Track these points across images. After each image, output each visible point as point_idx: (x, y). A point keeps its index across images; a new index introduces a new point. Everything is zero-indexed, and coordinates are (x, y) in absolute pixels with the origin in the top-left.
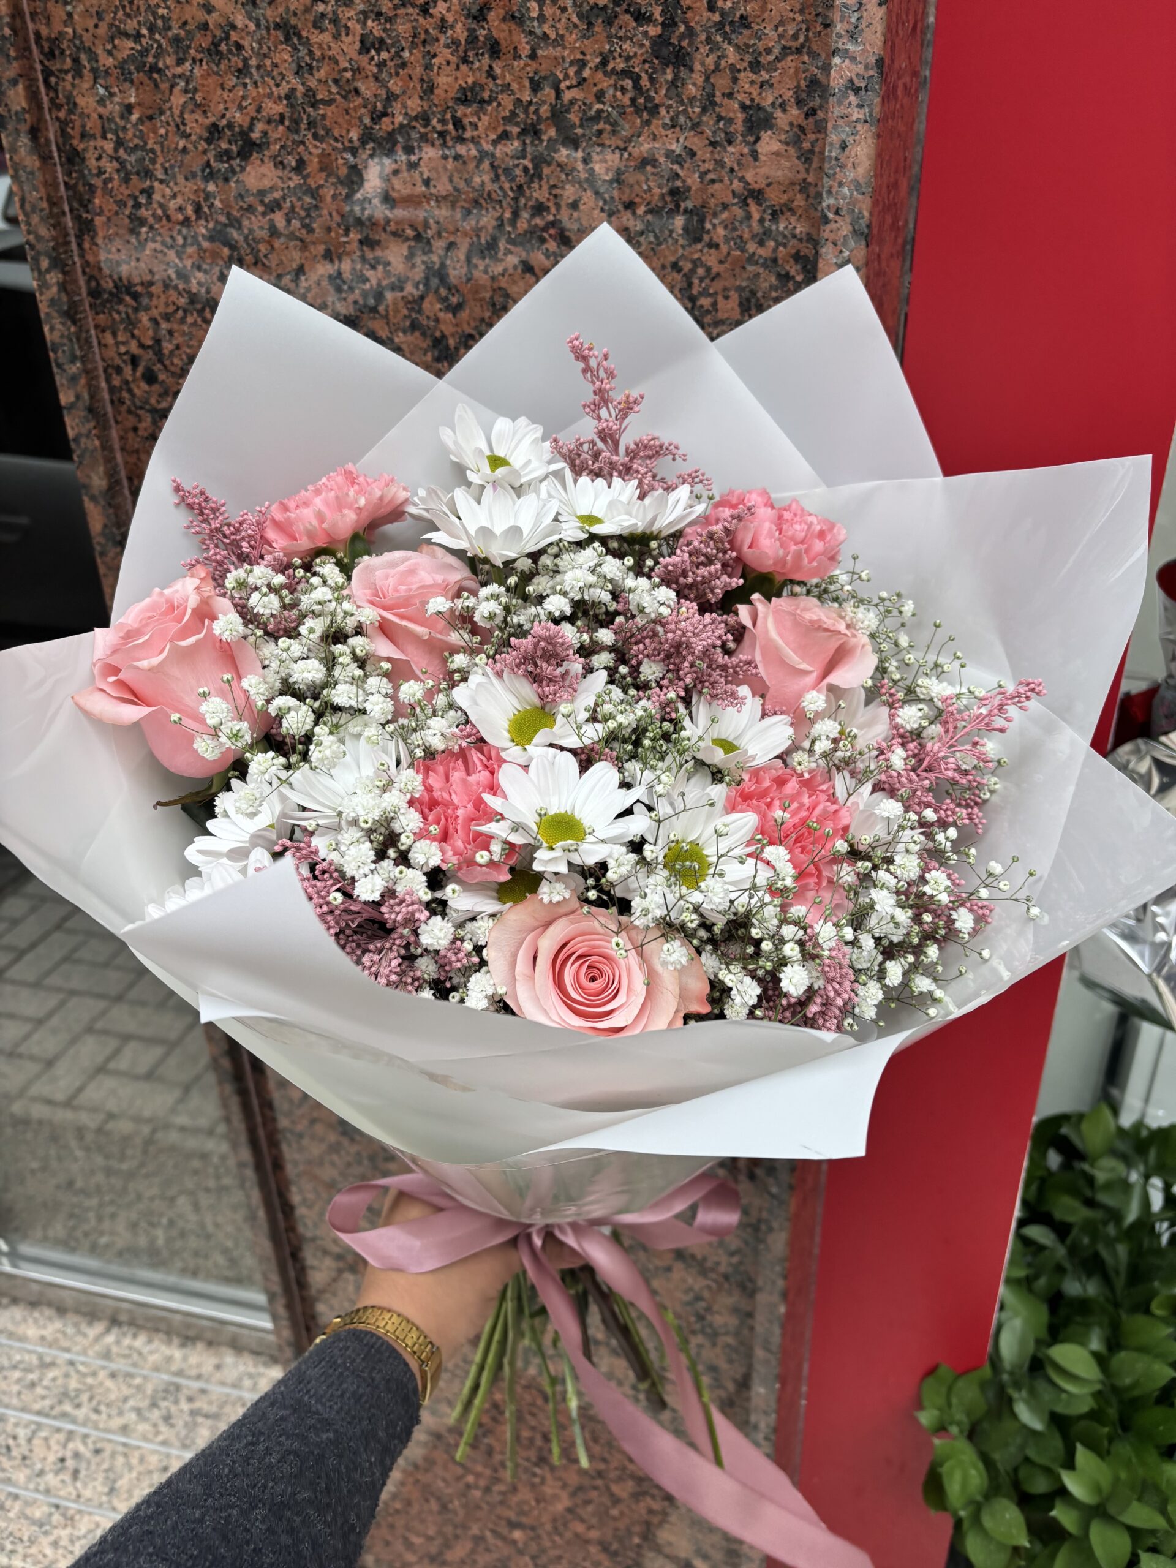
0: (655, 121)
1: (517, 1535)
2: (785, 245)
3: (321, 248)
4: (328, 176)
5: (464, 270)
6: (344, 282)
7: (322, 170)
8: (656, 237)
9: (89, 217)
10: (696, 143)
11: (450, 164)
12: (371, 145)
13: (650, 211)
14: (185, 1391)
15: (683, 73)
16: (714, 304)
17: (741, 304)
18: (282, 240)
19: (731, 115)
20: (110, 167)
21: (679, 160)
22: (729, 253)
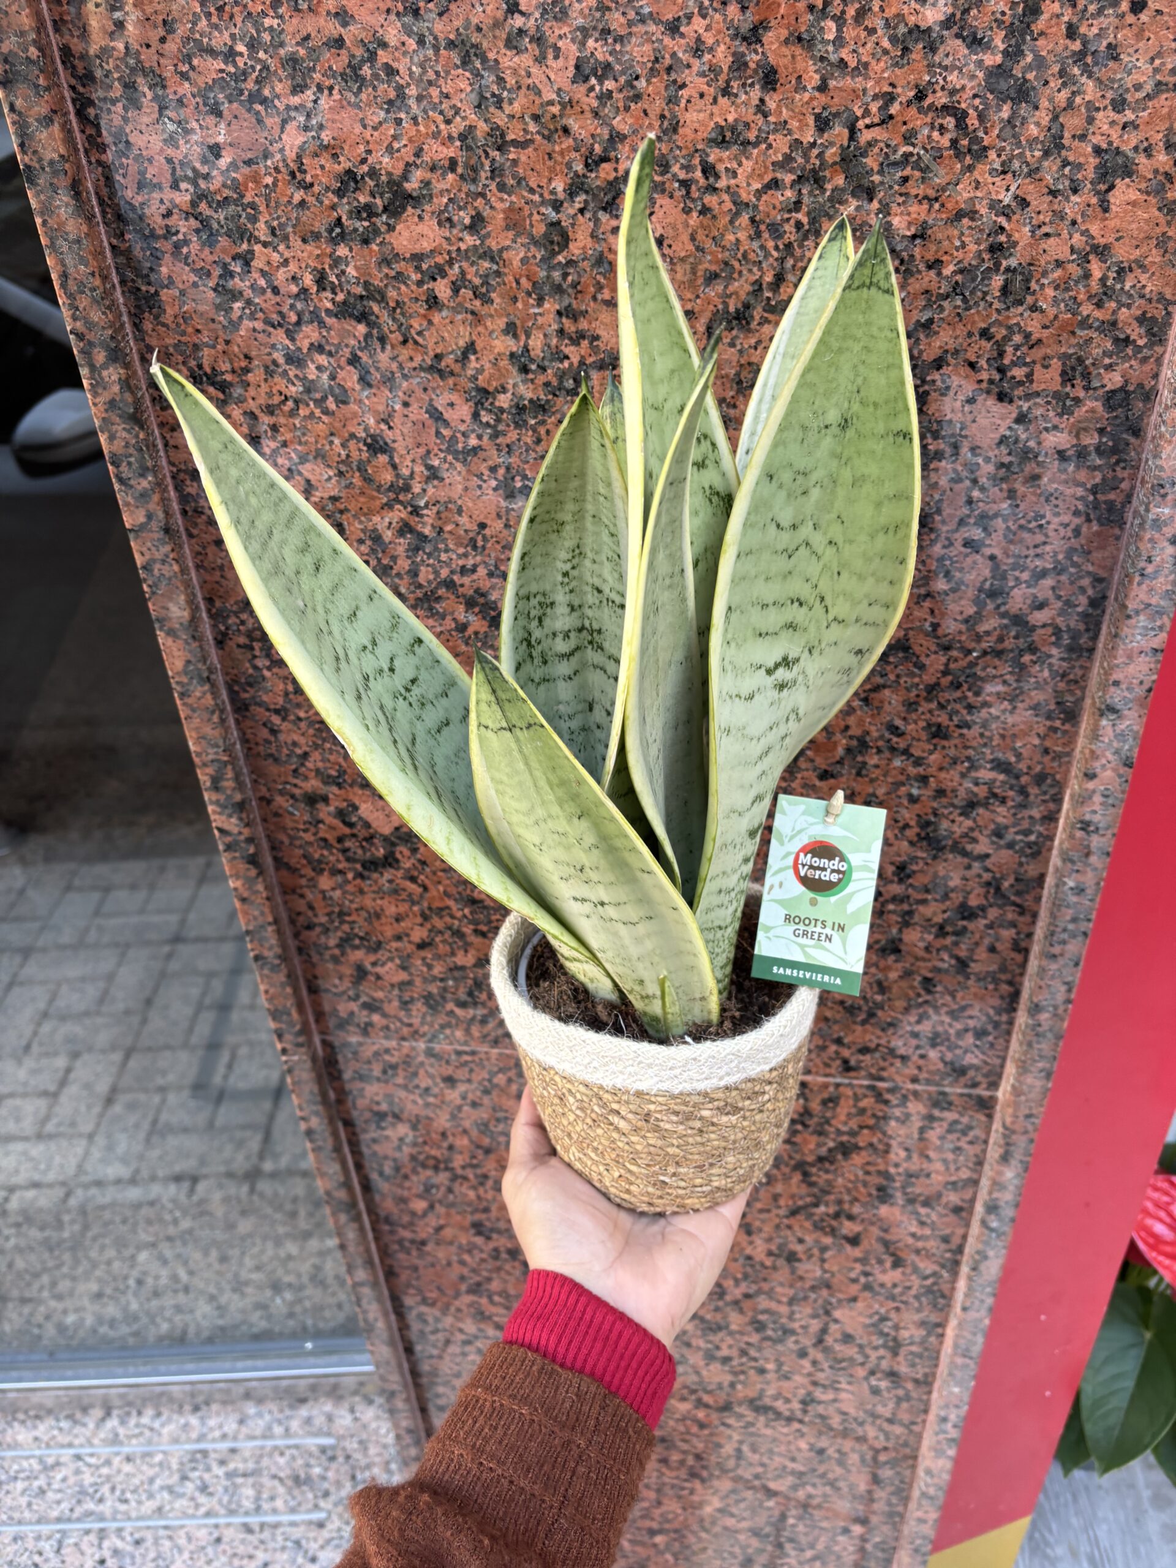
0: (980, 166)
1: (658, 1539)
2: (1129, 306)
3: (502, 323)
4: (518, 234)
6: (532, 361)
7: (508, 228)
8: (965, 300)
9: (152, 290)
10: (1031, 192)
11: (694, 219)
12: (581, 198)
13: (961, 271)
14: (213, 1455)
15: (1024, 109)
16: (1029, 376)
17: (1064, 373)
18: (445, 313)
19: (1082, 160)
20: (184, 227)
21: (1007, 212)
22: (1056, 317)
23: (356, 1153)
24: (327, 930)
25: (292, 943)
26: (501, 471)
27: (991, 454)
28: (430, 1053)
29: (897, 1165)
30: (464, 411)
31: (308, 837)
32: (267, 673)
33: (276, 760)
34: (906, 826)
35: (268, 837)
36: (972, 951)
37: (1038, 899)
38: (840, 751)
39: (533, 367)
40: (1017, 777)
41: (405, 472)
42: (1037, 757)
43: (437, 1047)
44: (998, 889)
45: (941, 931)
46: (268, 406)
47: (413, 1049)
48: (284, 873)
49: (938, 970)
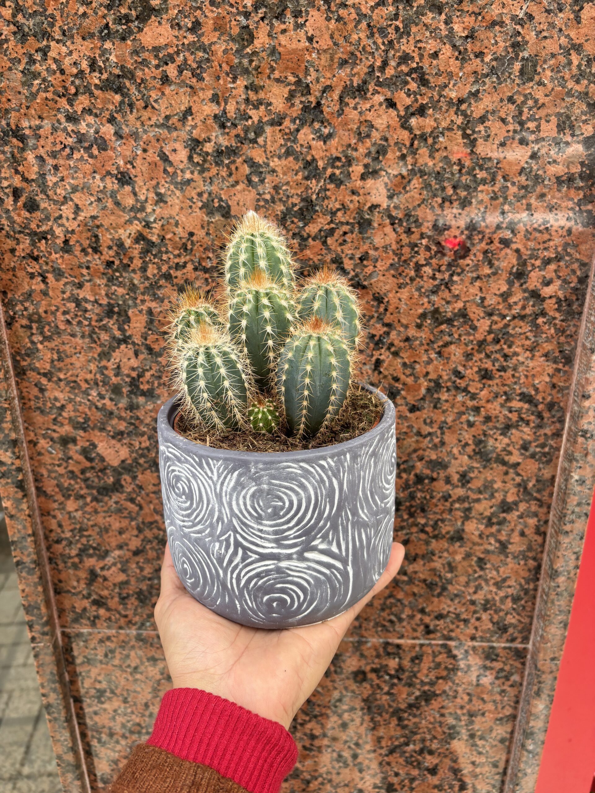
3: (209, 94)
4: (222, 34)
5: (337, 108)
6: (228, 120)
7: (215, 30)
8: (498, 78)
11: (333, 24)
12: (262, 10)
13: (496, 59)
16: (538, 127)
17: (558, 126)
18: (172, 87)
21: (521, 22)
22: (553, 89)
23: (82, 724)
24: (71, 543)
25: (45, 554)
26: (205, 196)
27: (515, 180)
28: (139, 638)
29: (462, 708)
30: (183, 154)
31: (61, 470)
32: (40, 346)
33: (42, 412)
34: (467, 444)
35: (33, 471)
36: (509, 535)
37: (551, 495)
38: (423, 391)
39: (229, 124)
40: (536, 406)
41: (143, 198)
42: (548, 390)
43: (144, 633)
44: (525, 488)
45: (490, 524)
46: (53, 152)
47: (128, 635)
48: (43, 499)
49: (487, 552)
